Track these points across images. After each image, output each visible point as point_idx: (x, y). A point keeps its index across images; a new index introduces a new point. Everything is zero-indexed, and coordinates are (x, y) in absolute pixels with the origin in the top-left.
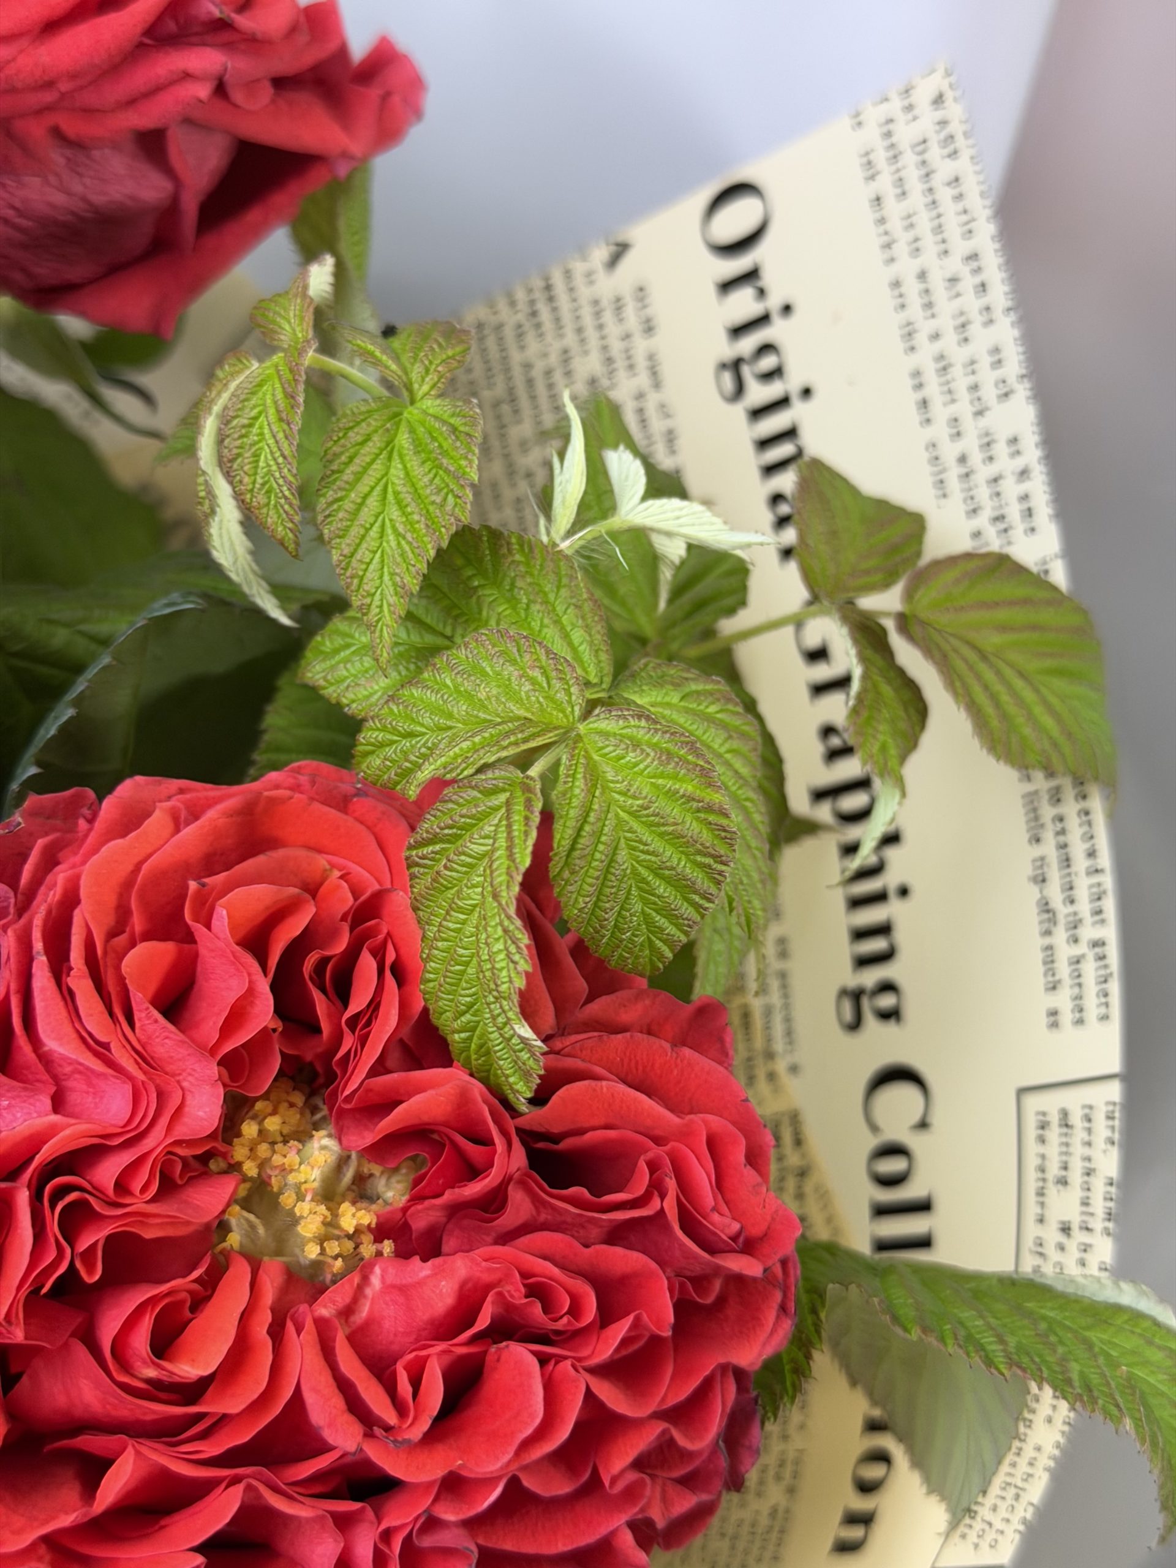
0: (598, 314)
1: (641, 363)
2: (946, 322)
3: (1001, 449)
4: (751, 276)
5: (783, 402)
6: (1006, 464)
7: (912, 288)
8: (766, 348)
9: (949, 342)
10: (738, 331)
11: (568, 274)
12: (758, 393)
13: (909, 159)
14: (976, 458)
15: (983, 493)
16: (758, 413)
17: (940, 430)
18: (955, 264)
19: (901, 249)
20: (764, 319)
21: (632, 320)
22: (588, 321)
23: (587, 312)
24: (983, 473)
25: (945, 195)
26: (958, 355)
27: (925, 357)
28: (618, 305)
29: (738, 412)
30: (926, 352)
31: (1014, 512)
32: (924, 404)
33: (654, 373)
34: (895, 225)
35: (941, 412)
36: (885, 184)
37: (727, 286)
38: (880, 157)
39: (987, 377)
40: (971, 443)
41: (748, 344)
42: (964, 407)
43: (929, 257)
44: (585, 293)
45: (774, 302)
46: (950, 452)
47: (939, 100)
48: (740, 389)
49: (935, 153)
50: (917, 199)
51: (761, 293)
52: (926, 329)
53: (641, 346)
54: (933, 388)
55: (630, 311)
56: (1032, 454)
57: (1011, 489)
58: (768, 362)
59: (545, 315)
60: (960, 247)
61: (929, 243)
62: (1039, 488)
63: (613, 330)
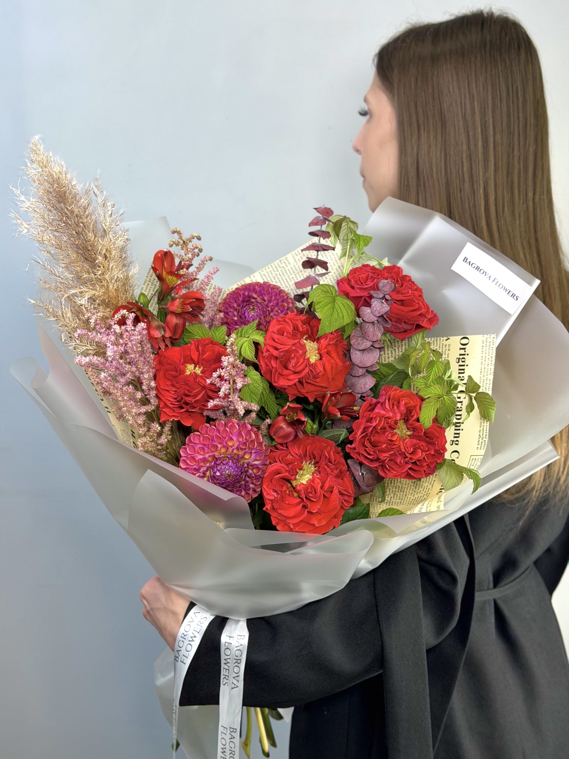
0: (443, 345)
1: (447, 354)
2: (486, 363)
3: (488, 380)
4: (464, 349)
5: (464, 365)
6: (488, 382)
7: (484, 358)
8: (464, 358)
9: (486, 366)
10: (460, 355)
11: (440, 339)
12: (461, 363)
13: (488, 343)
14: (485, 380)
15: (485, 385)
16: (460, 366)
17: (482, 376)
18: (489, 357)
19: (484, 353)
20: (464, 355)
21: (447, 348)
22: (441, 346)
23: (441, 345)
24: (486, 382)
25: (491, 349)
26: (487, 368)
27: (483, 367)
28: (446, 345)
29: (458, 364)
30: (483, 366)
31: (488, 388)
32: (481, 372)
33: (448, 355)
34: (484, 350)
35: (483, 373)
36: (484, 345)
37: (461, 349)
38: (485, 341)
39: (489, 371)
40: (485, 378)
41: (461, 357)
42: (485, 374)
43: (487, 355)
44: (442, 342)
45: (466, 353)
46: (482, 378)
47: (494, 338)
48: (459, 362)
49: (491, 344)
50: (488, 348)
51: (465, 351)
52: (484, 363)
53: (447, 352)
54: (483, 371)
55: (447, 347)
56: (491, 382)
57: (488, 385)
58: (463, 360)
59: (435, 343)
60: (491, 355)
61: (487, 353)
62: (491, 386)
63: (444, 348)
